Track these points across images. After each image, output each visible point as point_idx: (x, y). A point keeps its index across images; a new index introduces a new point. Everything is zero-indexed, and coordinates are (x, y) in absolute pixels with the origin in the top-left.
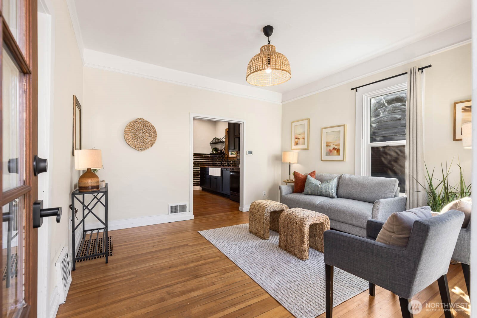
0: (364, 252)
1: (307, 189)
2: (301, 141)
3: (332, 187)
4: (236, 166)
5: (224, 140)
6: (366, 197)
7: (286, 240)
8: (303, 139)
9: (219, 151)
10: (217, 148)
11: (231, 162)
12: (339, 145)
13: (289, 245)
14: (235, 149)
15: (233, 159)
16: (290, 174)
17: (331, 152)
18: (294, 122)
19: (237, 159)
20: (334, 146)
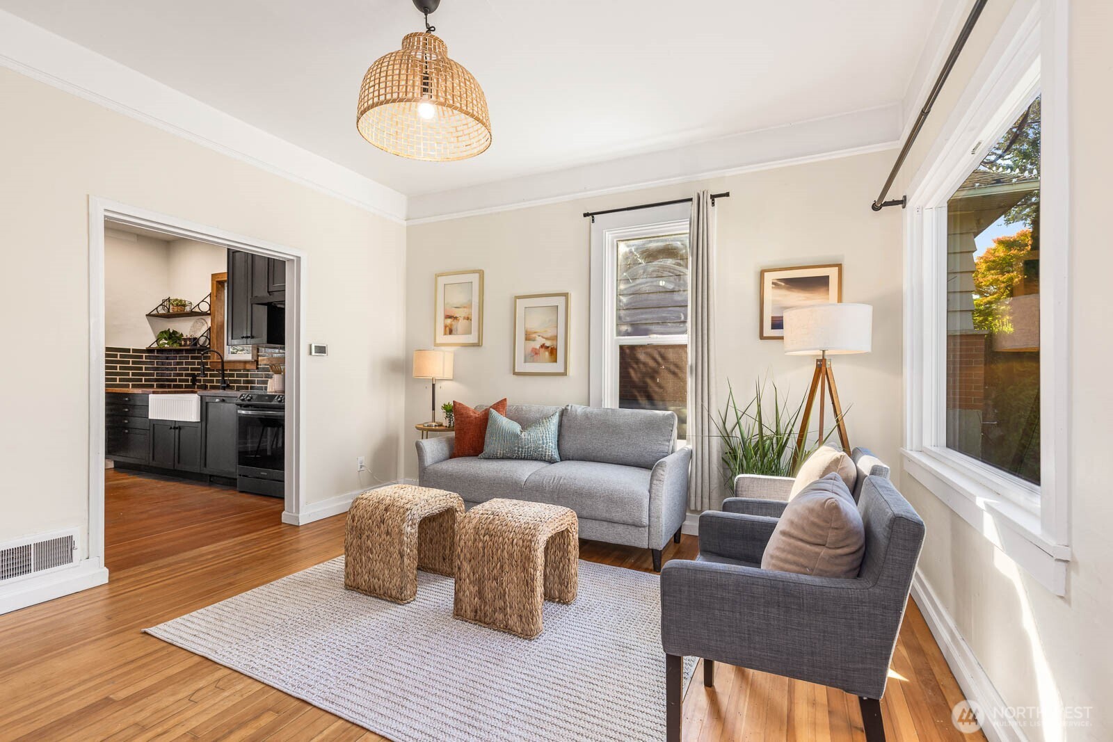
0: (779, 606)
1: (491, 445)
2: (461, 325)
3: (546, 435)
4: (252, 388)
5: (205, 307)
6: (621, 454)
7: (480, 594)
8: (468, 319)
9: (185, 340)
10: (175, 332)
11: (232, 375)
12: (555, 338)
13: (487, 607)
14: (252, 337)
15: (241, 366)
16: (434, 409)
17: (536, 354)
18: (441, 275)
19: (257, 368)
20: (543, 341)
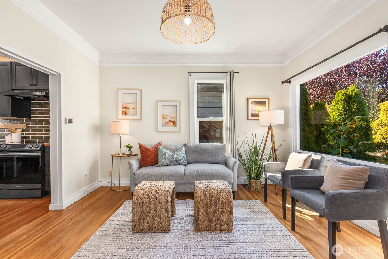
8: (134, 109)
12: (175, 118)
16: (120, 147)
17: (167, 124)
18: (121, 89)
20: (170, 119)
